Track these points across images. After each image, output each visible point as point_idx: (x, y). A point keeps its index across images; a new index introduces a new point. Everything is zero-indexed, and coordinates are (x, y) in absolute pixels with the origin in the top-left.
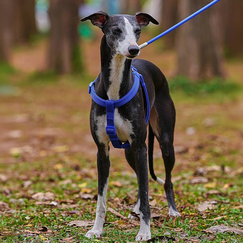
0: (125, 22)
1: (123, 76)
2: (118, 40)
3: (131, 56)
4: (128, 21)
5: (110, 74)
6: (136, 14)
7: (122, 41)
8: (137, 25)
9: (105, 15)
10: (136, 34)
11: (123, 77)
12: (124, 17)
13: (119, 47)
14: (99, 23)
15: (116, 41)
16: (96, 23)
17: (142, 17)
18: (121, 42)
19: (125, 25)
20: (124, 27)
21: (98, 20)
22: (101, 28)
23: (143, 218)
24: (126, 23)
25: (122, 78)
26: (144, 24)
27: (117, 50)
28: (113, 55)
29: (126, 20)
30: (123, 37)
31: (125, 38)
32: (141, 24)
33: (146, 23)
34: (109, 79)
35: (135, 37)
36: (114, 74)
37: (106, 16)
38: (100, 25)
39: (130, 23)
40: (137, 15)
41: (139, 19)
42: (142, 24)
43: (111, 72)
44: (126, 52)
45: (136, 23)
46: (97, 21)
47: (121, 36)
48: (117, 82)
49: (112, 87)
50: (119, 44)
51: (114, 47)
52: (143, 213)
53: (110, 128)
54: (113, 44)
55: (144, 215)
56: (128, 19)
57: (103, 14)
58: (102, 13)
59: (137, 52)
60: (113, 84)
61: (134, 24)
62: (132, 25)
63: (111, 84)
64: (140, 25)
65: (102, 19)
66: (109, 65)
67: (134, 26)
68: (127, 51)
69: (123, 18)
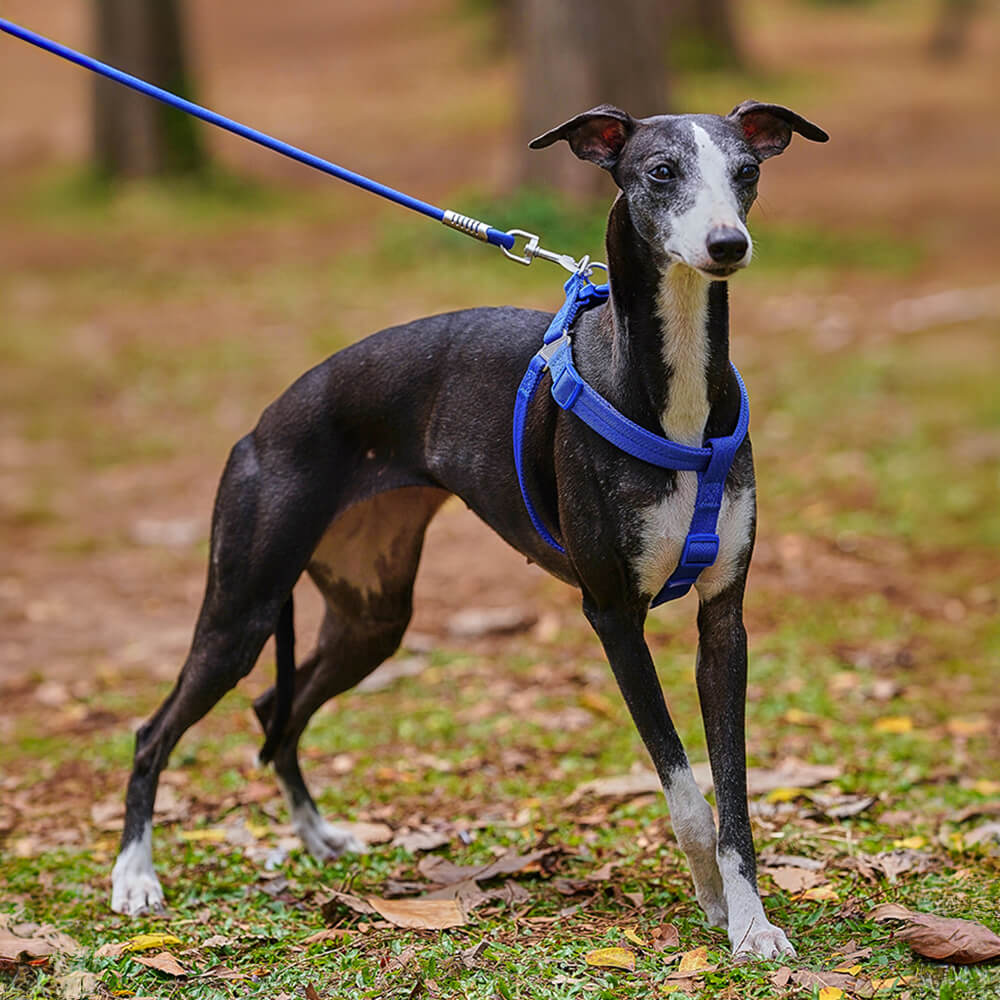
0: (696, 141)
1: (709, 340)
2: (669, 212)
3: (718, 270)
4: (707, 136)
5: (662, 337)
6: (740, 110)
7: (683, 212)
8: (742, 151)
9: (618, 120)
10: (740, 186)
11: (709, 344)
12: (694, 124)
13: (673, 239)
14: (600, 150)
15: (662, 214)
16: (589, 150)
17: (763, 118)
18: (682, 217)
19: (695, 154)
20: (692, 160)
21: (595, 140)
22: (606, 169)
23: (741, 872)
24: (699, 145)
25: (708, 346)
26: (770, 148)
27: (667, 246)
28: (661, 266)
29: (701, 135)
30: (689, 199)
31: (693, 202)
32: (760, 146)
33: (780, 142)
34: (662, 359)
35: (733, 196)
36: (678, 337)
37: (623, 122)
38: (602, 158)
39: (715, 143)
40: (742, 115)
41: (752, 129)
42: (763, 148)
43: (664, 329)
44: (697, 252)
45: (740, 142)
46: (595, 144)
47: (680, 196)
48: (692, 364)
49: (681, 385)
50: (674, 226)
51: (659, 239)
52: (740, 853)
53: (703, 542)
54: (652, 225)
55: (744, 859)
56: (708, 131)
57: (615, 116)
58: (609, 112)
59: (738, 251)
60: (679, 373)
61: (731, 148)
62: (725, 150)
63: (672, 374)
64: (754, 152)
65: (609, 133)
66: (653, 306)
67: (731, 154)
68: (702, 249)
69: (690, 125)
